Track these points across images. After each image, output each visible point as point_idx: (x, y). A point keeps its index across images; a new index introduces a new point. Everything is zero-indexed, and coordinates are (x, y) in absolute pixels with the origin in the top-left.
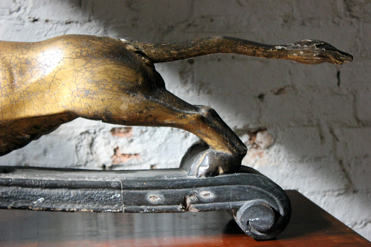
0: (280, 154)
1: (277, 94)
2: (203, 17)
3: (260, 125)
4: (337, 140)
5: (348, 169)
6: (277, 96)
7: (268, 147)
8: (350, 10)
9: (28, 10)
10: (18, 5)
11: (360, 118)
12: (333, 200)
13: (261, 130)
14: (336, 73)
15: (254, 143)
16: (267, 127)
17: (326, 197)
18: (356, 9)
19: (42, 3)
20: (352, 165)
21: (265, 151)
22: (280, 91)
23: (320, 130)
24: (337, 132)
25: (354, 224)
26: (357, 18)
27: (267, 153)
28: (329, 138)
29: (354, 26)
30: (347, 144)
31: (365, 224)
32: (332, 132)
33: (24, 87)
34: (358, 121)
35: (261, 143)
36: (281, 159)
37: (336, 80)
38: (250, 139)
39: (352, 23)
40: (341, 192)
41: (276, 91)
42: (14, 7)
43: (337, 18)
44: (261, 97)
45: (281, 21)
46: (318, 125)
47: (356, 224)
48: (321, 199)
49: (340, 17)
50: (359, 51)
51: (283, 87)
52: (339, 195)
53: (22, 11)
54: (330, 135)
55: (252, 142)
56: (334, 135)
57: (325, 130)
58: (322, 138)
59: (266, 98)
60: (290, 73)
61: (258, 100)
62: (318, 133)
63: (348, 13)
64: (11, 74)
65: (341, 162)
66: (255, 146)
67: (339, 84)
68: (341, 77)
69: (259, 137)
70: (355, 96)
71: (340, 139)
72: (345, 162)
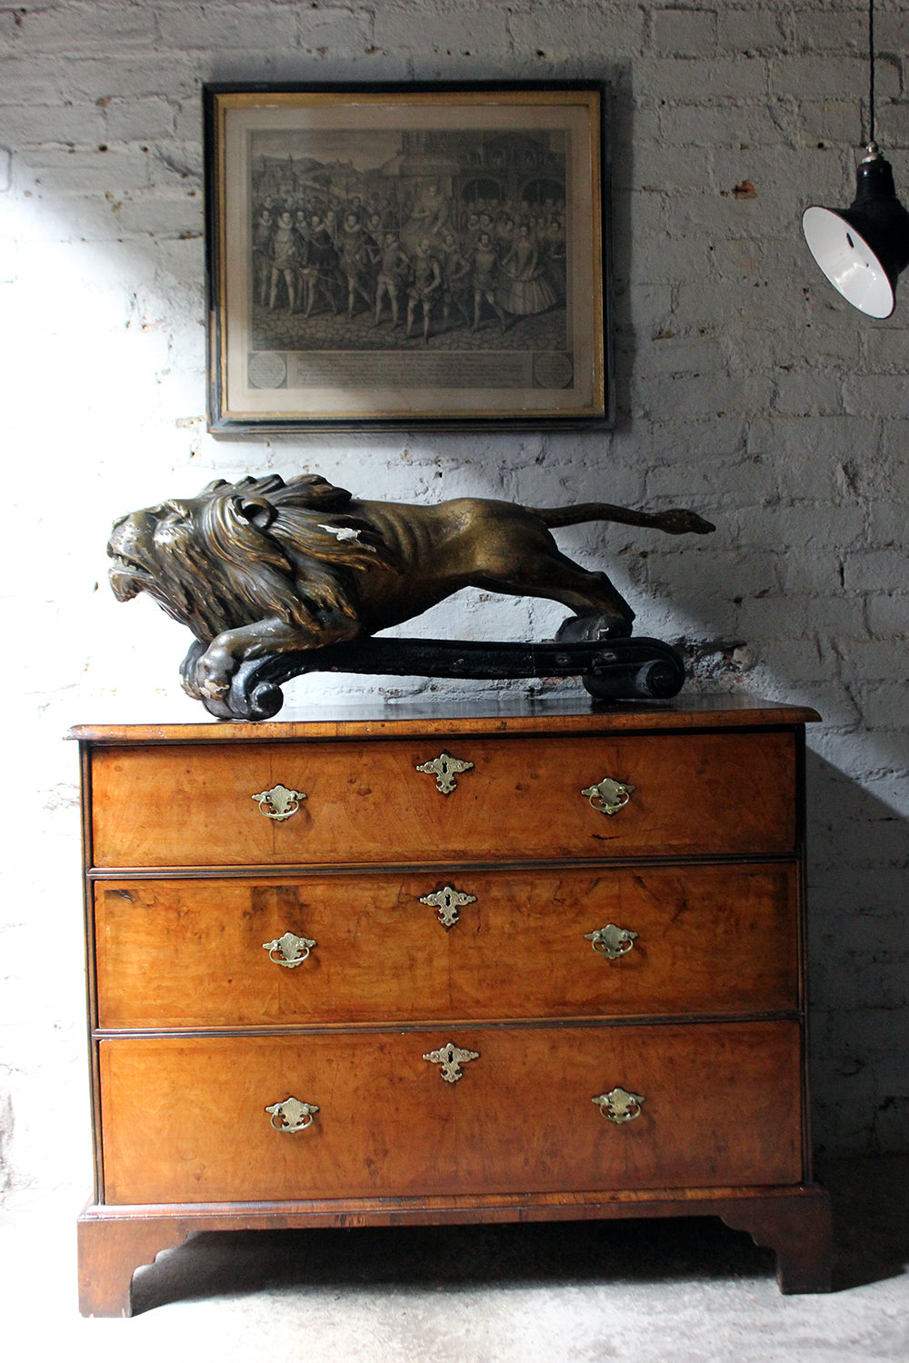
0: (765, 677)
1: (758, 597)
2: (659, 497)
3: (737, 638)
4: (842, 657)
5: (857, 699)
6: (759, 600)
7: (749, 668)
8: (855, 488)
9: (437, 493)
10: (427, 484)
11: (873, 631)
12: (839, 740)
13: (739, 645)
14: (839, 569)
15: (731, 664)
16: (746, 640)
17: (829, 736)
18: (862, 485)
19: (455, 482)
20: (864, 693)
21: (745, 675)
22: (762, 594)
23: (819, 646)
24: (842, 647)
25: (868, 773)
26: (865, 497)
27: (748, 676)
28: (830, 656)
29: (861, 507)
30: (856, 664)
31: (884, 775)
32: (835, 648)
33: (440, 546)
34: (869, 632)
35: (740, 662)
36: (765, 684)
37: (840, 579)
38: (724, 658)
39: (858, 503)
40: (850, 729)
41: (757, 593)
42: (421, 488)
43: (837, 497)
44: (738, 601)
45: (762, 501)
46: (816, 637)
47: (871, 773)
48: (822, 738)
49: (842, 497)
50: (869, 541)
51: (767, 588)
52: (846, 733)
53: (430, 492)
54: (832, 652)
55: (727, 661)
56: (838, 652)
57: (825, 644)
58: (820, 655)
59: (744, 602)
60: (776, 569)
61: (734, 605)
62: (815, 649)
63: (852, 490)
64: (428, 533)
65: (847, 688)
66: (731, 668)
67: (842, 584)
68: (845, 575)
69: (737, 655)
70: (865, 600)
71: (846, 657)
72: (853, 688)
